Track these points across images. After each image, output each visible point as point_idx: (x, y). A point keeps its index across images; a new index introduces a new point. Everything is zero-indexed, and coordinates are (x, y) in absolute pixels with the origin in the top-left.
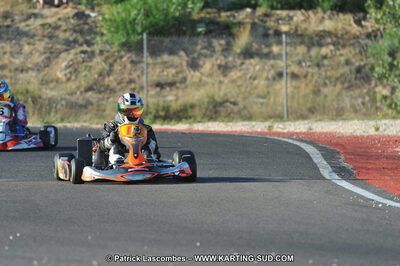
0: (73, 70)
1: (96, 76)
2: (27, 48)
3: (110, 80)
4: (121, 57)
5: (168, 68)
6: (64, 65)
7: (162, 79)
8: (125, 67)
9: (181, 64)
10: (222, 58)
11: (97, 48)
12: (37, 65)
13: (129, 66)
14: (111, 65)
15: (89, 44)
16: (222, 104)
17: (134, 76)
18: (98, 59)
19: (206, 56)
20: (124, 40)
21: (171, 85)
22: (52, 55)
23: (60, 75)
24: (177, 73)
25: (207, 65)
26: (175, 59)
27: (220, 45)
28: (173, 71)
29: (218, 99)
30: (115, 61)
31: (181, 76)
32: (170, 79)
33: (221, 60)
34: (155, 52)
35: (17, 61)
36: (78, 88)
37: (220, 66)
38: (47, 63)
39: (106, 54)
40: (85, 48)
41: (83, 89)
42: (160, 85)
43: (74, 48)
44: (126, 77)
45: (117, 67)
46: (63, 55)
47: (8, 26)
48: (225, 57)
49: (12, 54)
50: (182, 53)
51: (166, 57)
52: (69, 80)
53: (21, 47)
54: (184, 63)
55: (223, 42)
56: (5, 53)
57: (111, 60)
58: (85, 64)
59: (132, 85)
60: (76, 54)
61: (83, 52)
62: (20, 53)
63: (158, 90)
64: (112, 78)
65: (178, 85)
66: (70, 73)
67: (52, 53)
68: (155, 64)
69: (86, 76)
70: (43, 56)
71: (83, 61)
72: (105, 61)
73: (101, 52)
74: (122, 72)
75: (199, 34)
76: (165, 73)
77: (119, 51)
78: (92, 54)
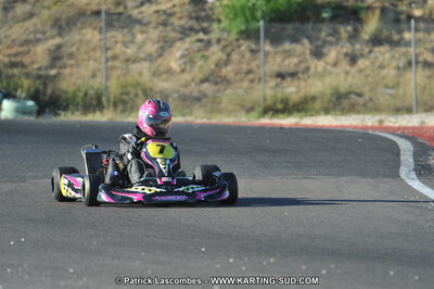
0: (189, 59)
1: (213, 66)
2: (139, 37)
3: (227, 71)
4: (239, 46)
5: (289, 56)
6: (178, 54)
7: (283, 70)
8: (243, 56)
9: (304, 54)
10: (348, 45)
11: (213, 36)
12: (150, 55)
13: (248, 55)
14: (229, 55)
15: (205, 31)
16: (347, 95)
17: (253, 65)
18: (215, 48)
19: (331, 44)
20: (243, 27)
21: (293, 75)
22: (166, 44)
23: (175, 66)
24: (300, 62)
25: (332, 54)
26: (298, 48)
27: (347, 31)
28: (295, 60)
29: (342, 90)
30: (233, 50)
31: (303, 65)
32: (292, 69)
33: (347, 48)
34: (276, 40)
35: (130, 51)
36: (193, 80)
37: (346, 55)
38: (161, 53)
39: (223, 43)
40: (201, 36)
41: (197, 80)
42: (281, 76)
43: (189, 36)
44: (245, 67)
45: (235, 57)
46: (178, 44)
47: (120, 14)
48: (352, 45)
49: (125, 44)
50: (306, 41)
51: (287, 46)
52: (183, 71)
53: (134, 36)
54: (308, 52)
55: (349, 28)
56: (117, 42)
57: (229, 49)
58: (201, 54)
59: (251, 76)
60: (191, 43)
61: (200, 41)
62: (132, 42)
63: (279, 80)
64: (229, 68)
65: (300, 75)
66: (185, 63)
67: (166, 42)
68: (276, 53)
69: (202, 67)
70: (157, 46)
71: (199, 51)
72: (223, 50)
73: (219, 41)
74: (240, 62)
75: (323, 20)
76: (287, 62)
77: (237, 40)
78: (209, 43)
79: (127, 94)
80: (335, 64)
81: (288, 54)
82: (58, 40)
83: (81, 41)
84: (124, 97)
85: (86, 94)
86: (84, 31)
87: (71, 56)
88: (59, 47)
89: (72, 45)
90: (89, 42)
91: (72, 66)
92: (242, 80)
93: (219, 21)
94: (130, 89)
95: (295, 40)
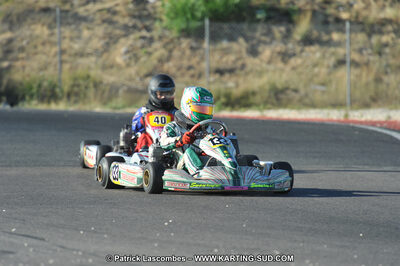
0: (133, 55)
1: (155, 62)
2: (86, 33)
3: (169, 66)
4: (180, 44)
5: (227, 54)
6: (123, 50)
7: (222, 66)
8: (184, 53)
9: (240, 52)
10: (282, 45)
11: (155, 34)
12: (96, 50)
13: (188, 52)
14: (171, 51)
15: (148, 29)
16: (284, 90)
17: (194, 61)
18: (157, 45)
19: (265, 43)
20: (183, 26)
21: (231, 71)
22: (111, 41)
23: (120, 60)
24: (238, 59)
25: (266, 52)
26: (235, 46)
27: (281, 32)
28: (232, 58)
29: (279, 86)
30: (174, 47)
31: (240, 63)
32: (230, 65)
33: (279, 47)
35: (77, 46)
36: (137, 74)
37: (279, 53)
38: (107, 48)
39: (165, 40)
40: (144, 33)
41: (142, 74)
42: (220, 72)
43: (132, 33)
44: (185, 63)
45: (176, 53)
46: (122, 40)
47: (67, 11)
48: (285, 44)
49: (72, 39)
50: (241, 40)
51: (225, 44)
52: (128, 65)
53: (80, 31)
54: (244, 54)
55: (283, 29)
56: (64, 38)
57: (171, 46)
58: (145, 50)
59: (192, 72)
60: (135, 40)
61: (143, 38)
62: (79, 37)
63: (217, 76)
64: (171, 64)
65: (238, 72)
66: (130, 58)
67: (111, 38)
68: (214, 50)
69: (145, 62)
70: (102, 42)
71: (143, 47)
72: (165, 46)
73: (160, 38)
74: (181, 58)
75: (259, 21)
76: (224, 59)
77: (179, 38)
78: (151, 40)
79: (78, 86)
80: (269, 62)
81: (226, 52)
82: (8, 35)
83: (31, 36)
84: (76, 89)
85: (40, 86)
86: (33, 27)
87: (22, 49)
88: (10, 41)
89: (22, 40)
90: (37, 37)
91: (23, 59)
92: (183, 75)
93: (161, 20)
94: (81, 82)
95: (232, 39)
